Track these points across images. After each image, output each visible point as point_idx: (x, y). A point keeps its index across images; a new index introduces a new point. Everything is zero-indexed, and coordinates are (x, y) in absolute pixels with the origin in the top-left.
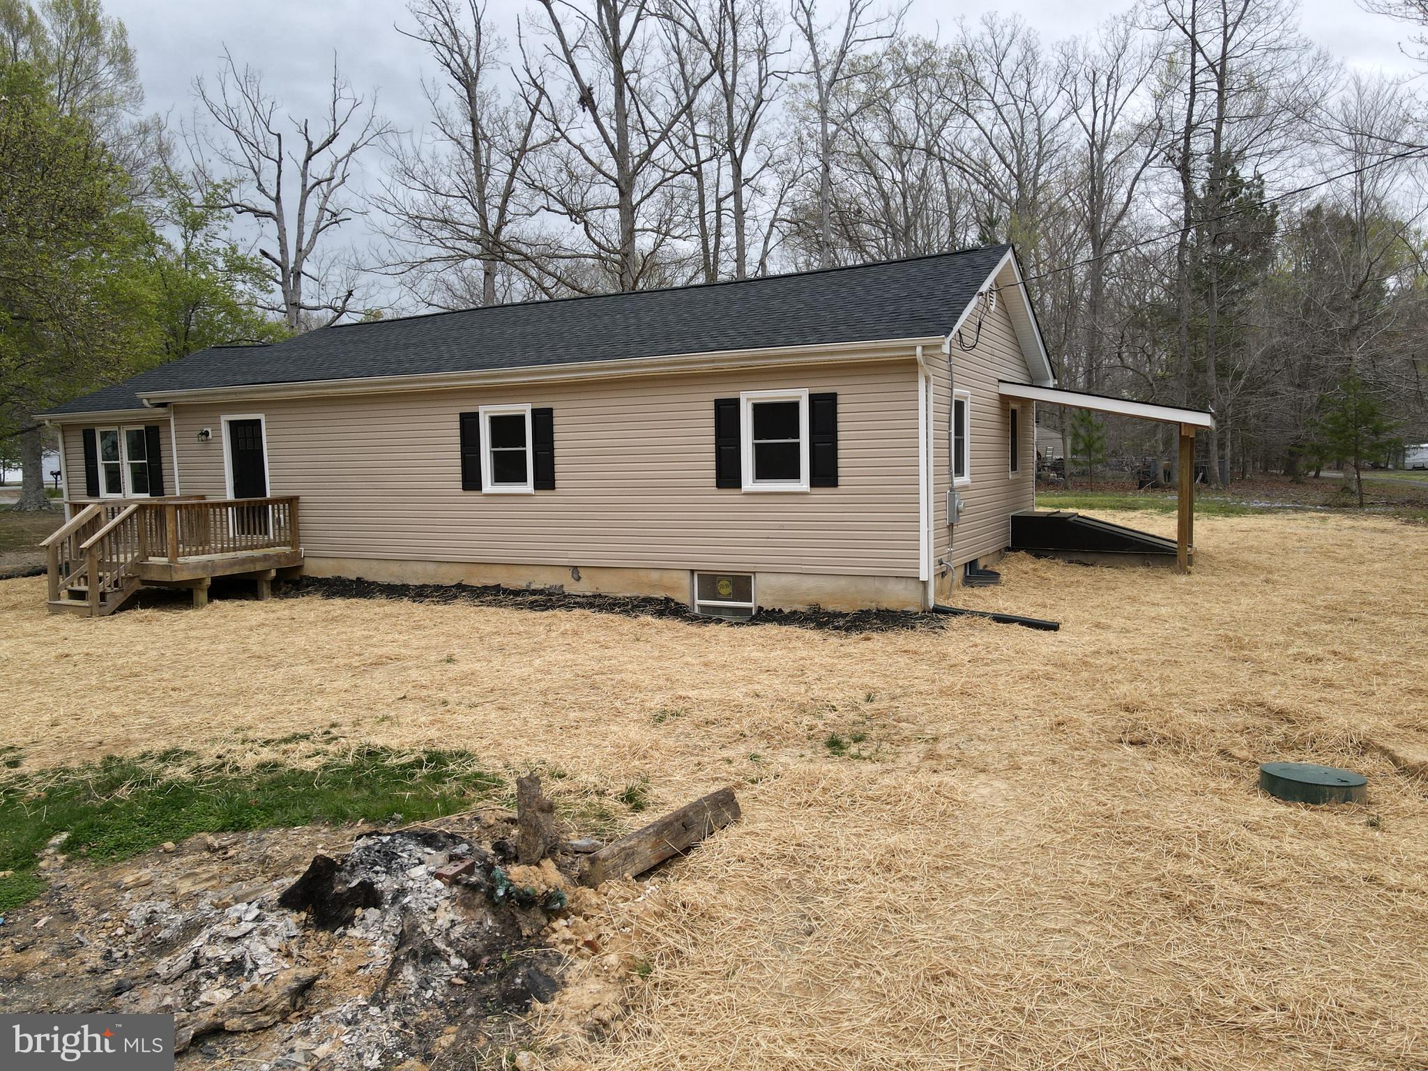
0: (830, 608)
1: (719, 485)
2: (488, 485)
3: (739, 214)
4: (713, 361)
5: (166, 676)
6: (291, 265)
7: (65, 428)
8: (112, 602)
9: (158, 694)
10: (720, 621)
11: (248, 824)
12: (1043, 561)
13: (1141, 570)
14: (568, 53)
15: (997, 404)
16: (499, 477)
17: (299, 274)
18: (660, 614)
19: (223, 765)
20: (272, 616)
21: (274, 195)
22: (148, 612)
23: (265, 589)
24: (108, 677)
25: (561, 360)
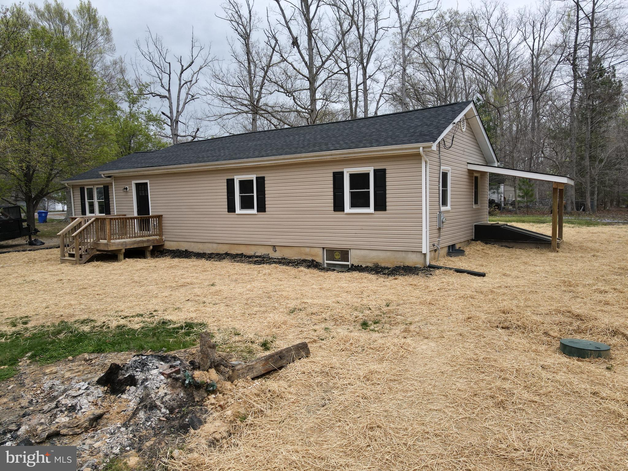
0: (383, 265)
1: (335, 210)
2: (238, 210)
3: (365, 91)
4: (331, 155)
5: (96, 289)
6: (174, 119)
7: (74, 187)
8: (85, 259)
9: (91, 296)
10: (334, 270)
11: (103, 350)
12: (488, 246)
13: (535, 250)
14: (287, 23)
15: (467, 174)
16: (243, 207)
17: (177, 122)
18: (309, 267)
19: (104, 326)
20: (148, 265)
21: (167, 88)
22: (98, 263)
23: (148, 254)
24: (74, 289)
25: (267, 155)
